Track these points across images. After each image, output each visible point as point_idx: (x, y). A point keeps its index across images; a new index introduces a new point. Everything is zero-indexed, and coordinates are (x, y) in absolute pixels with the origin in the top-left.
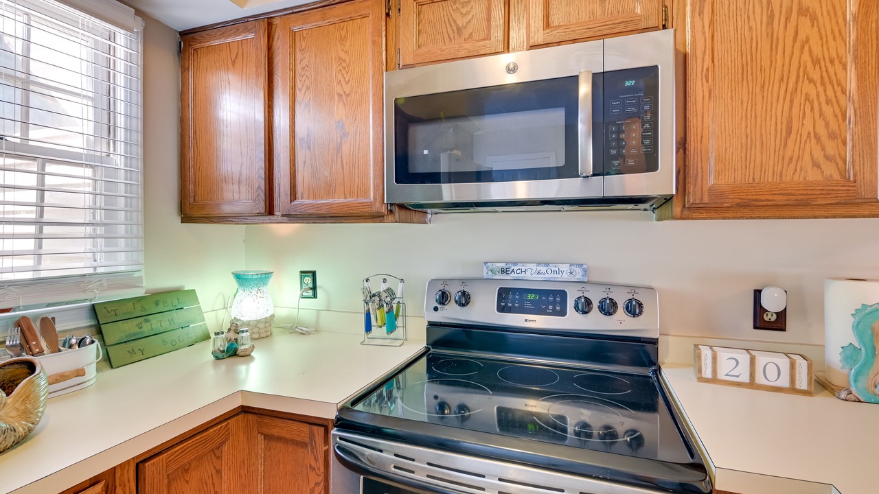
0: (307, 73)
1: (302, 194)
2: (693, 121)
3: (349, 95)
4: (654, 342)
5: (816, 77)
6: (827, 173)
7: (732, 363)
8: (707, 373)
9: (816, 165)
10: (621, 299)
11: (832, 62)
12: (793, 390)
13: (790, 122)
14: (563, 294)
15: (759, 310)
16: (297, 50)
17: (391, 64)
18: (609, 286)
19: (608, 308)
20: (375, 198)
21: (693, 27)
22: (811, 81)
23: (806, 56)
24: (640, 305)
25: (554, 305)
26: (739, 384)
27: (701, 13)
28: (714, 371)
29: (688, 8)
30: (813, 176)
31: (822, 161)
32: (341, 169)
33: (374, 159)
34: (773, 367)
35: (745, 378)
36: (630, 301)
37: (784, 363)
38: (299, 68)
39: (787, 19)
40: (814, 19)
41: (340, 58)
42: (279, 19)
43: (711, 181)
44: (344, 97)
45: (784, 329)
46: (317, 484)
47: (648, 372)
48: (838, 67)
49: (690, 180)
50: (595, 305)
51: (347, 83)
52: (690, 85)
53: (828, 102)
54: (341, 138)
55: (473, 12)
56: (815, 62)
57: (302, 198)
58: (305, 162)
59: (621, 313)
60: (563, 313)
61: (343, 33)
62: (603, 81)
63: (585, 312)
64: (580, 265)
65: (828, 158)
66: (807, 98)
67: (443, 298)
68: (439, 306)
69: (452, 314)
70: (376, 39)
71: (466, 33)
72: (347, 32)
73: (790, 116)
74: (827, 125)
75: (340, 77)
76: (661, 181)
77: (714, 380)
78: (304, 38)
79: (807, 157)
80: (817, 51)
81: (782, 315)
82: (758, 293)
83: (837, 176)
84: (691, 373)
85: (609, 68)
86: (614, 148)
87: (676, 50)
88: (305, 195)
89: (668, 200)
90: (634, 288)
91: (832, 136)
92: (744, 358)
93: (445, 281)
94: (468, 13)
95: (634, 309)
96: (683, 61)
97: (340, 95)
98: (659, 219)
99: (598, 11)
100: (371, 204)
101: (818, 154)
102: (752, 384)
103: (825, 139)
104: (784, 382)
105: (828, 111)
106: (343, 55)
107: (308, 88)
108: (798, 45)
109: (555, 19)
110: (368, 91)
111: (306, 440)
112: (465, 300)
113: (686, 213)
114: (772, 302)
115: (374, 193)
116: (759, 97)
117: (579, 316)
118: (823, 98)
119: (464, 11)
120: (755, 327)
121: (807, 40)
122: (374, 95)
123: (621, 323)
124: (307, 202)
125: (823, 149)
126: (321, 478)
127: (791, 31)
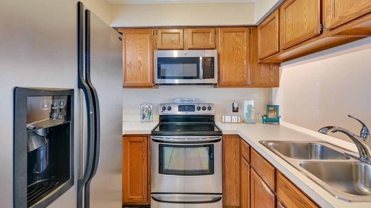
0: (129, 47)
1: (128, 80)
2: (220, 68)
3: (142, 54)
4: (213, 116)
5: (240, 61)
6: (242, 80)
7: (228, 119)
8: (223, 121)
9: (240, 78)
10: (207, 107)
11: (242, 59)
12: (238, 123)
13: (236, 70)
14: (194, 106)
15: (234, 108)
16: (126, 40)
17: (154, 48)
18: (204, 104)
19: (204, 109)
20: (150, 82)
21: (220, 49)
22: (239, 62)
23: (239, 57)
24: (211, 108)
25: (192, 108)
26: (229, 123)
27: (222, 46)
28: (225, 121)
29: (220, 45)
30: (240, 80)
31: (241, 77)
32: (140, 74)
33: (150, 72)
34: (235, 118)
35: (230, 121)
36: (209, 107)
37: (236, 117)
38: (127, 45)
39: (236, 50)
40: (240, 50)
41: (140, 44)
42: (120, 29)
43: (224, 81)
44: (141, 54)
45: (238, 112)
46: (145, 150)
47: (212, 123)
48: (243, 60)
49: (220, 80)
50: (201, 108)
51: (142, 51)
52: (220, 61)
53: (242, 66)
54: (140, 66)
55: (176, 37)
56: (240, 59)
57: (128, 81)
58: (129, 71)
59: (207, 110)
60: (194, 111)
61: (141, 37)
62: (204, 59)
63: (199, 110)
64: (198, 99)
65: (242, 77)
66: (239, 65)
67: (164, 109)
68: (163, 111)
69: (167, 112)
70: (151, 40)
71: (174, 42)
72: (142, 37)
73: (236, 68)
74: (242, 71)
75: (140, 49)
76: (215, 80)
77: (225, 122)
78: (128, 37)
79: (239, 76)
80: (240, 56)
81: (237, 108)
82: (233, 104)
83: (243, 80)
84: (221, 122)
85: (205, 56)
86: (206, 73)
87: (217, 53)
88: (129, 81)
89: (216, 84)
90: (209, 104)
91: (243, 73)
92: (230, 117)
93: (164, 104)
94: (174, 37)
95: (210, 109)
96: (219, 55)
97: (140, 54)
98: (214, 88)
99: (203, 42)
100: (149, 84)
101: (240, 76)
102: (231, 123)
103: (241, 73)
104: (236, 121)
105: (242, 68)
106: (141, 43)
107: (130, 51)
108: (237, 55)
109: (194, 42)
110: (148, 53)
111: (142, 140)
112: (170, 109)
113: (219, 87)
114: (236, 106)
115: (150, 81)
116: (231, 64)
117: (198, 111)
118: (241, 65)
119: (173, 37)
120: (233, 112)
121: (239, 54)
122: (150, 55)
123: (206, 112)
124: (130, 82)
125: (241, 75)
126: (146, 149)
127: (236, 52)
